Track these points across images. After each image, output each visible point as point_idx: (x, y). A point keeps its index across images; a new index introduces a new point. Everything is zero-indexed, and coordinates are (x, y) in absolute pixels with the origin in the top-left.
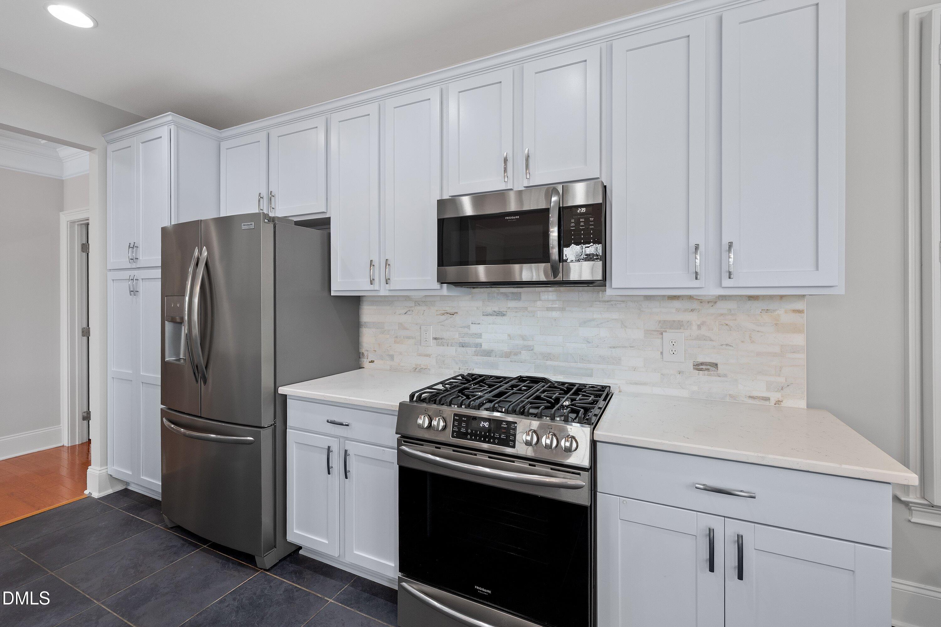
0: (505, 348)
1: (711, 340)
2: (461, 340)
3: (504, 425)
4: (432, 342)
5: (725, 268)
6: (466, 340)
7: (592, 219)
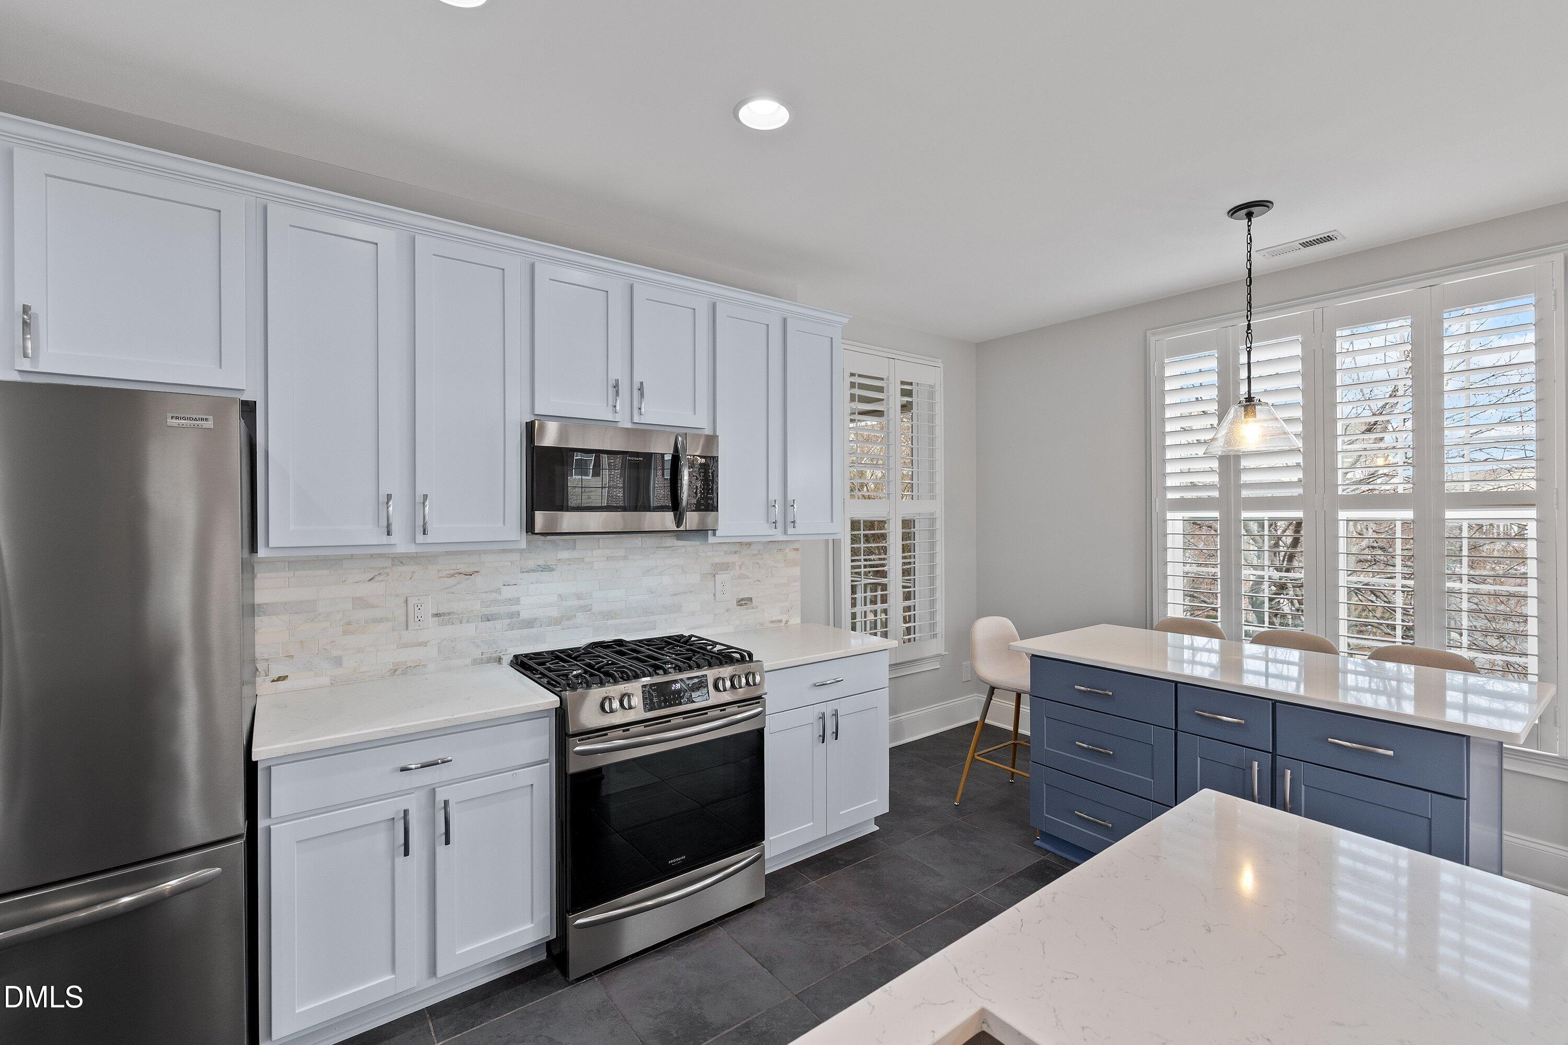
0: (554, 613)
1: (748, 578)
2: (486, 611)
3: (694, 681)
4: (432, 621)
6: (494, 609)
7: (710, 471)
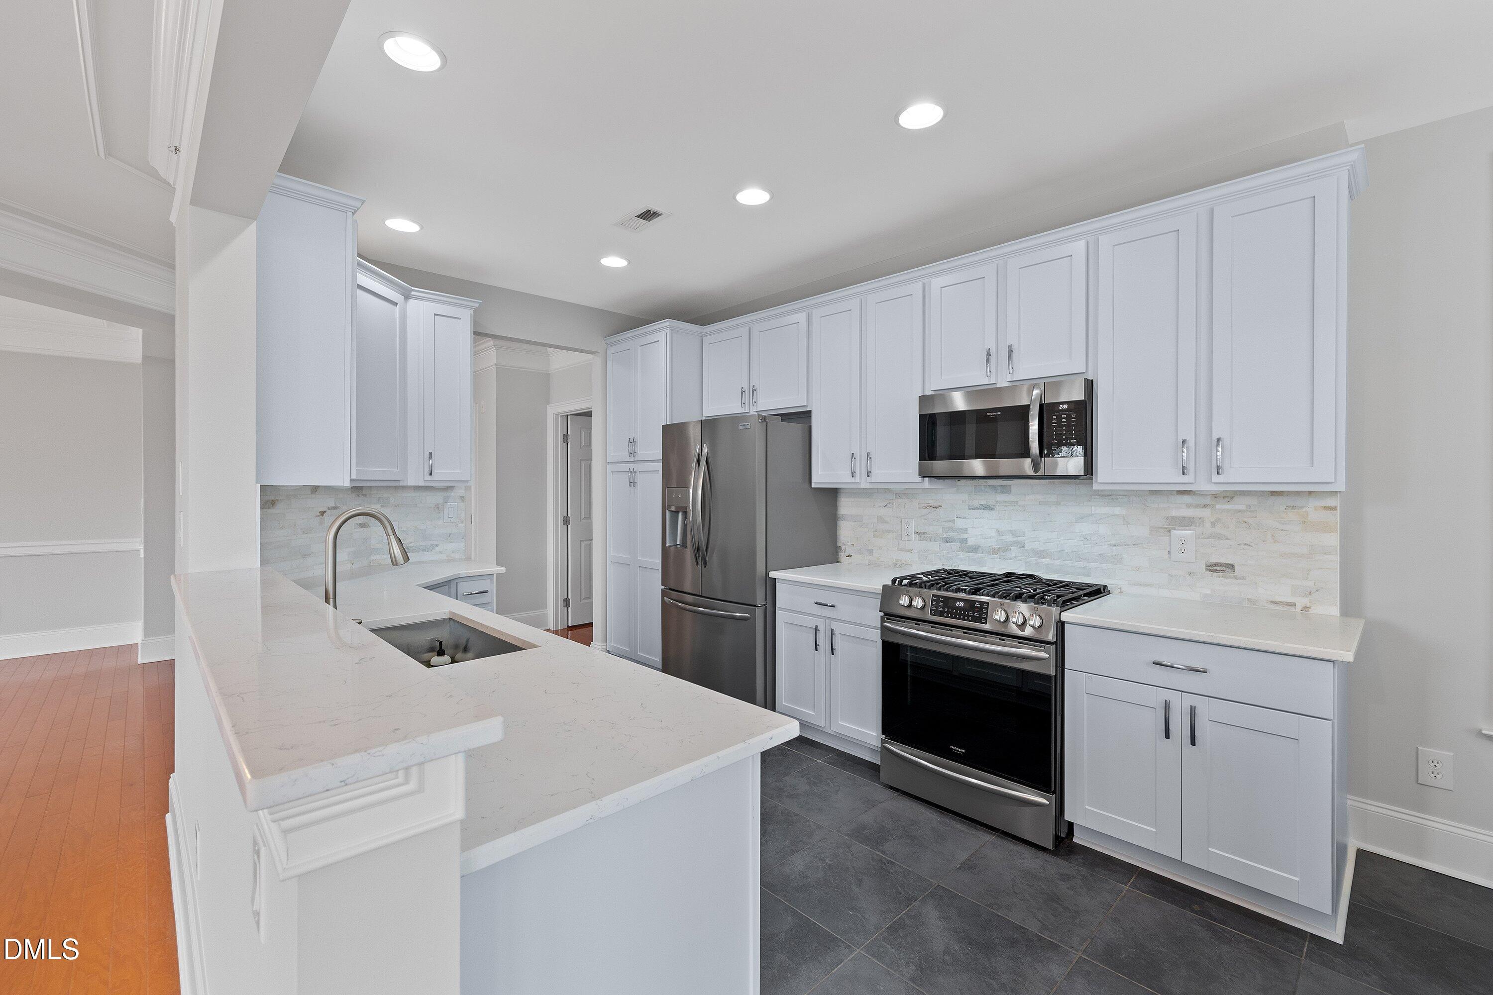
0: (993, 544)
1: (1227, 539)
2: (945, 535)
3: (978, 605)
4: (914, 537)
5: (1214, 464)
6: (951, 535)
7: (1073, 416)
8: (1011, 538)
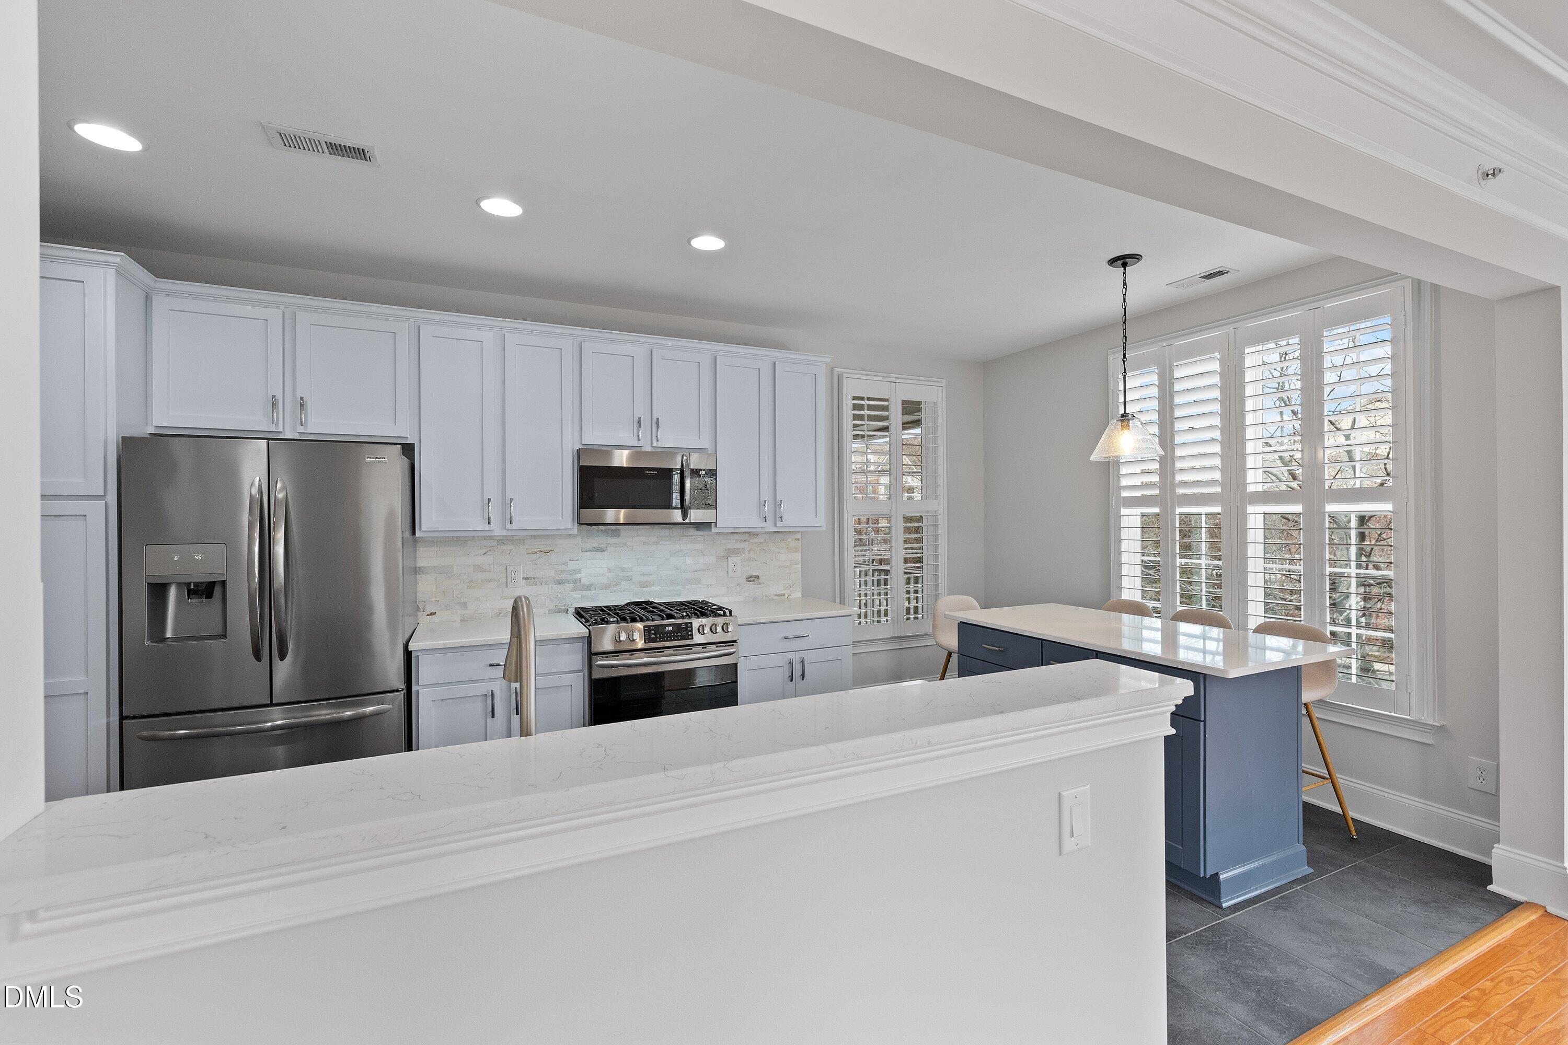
0: (605, 580)
1: (756, 561)
2: (558, 577)
3: (683, 626)
4: (522, 582)
5: (778, 515)
6: (564, 576)
8: (621, 574)
